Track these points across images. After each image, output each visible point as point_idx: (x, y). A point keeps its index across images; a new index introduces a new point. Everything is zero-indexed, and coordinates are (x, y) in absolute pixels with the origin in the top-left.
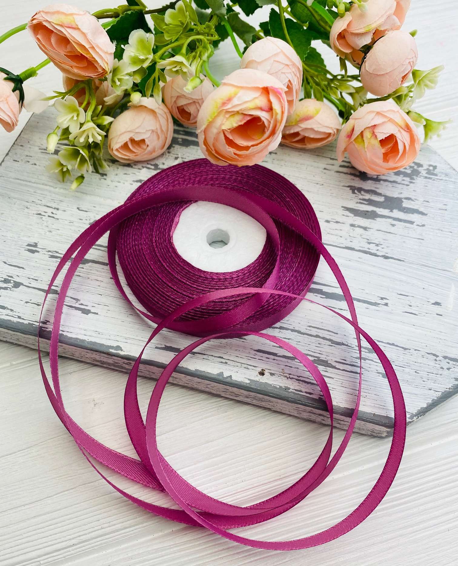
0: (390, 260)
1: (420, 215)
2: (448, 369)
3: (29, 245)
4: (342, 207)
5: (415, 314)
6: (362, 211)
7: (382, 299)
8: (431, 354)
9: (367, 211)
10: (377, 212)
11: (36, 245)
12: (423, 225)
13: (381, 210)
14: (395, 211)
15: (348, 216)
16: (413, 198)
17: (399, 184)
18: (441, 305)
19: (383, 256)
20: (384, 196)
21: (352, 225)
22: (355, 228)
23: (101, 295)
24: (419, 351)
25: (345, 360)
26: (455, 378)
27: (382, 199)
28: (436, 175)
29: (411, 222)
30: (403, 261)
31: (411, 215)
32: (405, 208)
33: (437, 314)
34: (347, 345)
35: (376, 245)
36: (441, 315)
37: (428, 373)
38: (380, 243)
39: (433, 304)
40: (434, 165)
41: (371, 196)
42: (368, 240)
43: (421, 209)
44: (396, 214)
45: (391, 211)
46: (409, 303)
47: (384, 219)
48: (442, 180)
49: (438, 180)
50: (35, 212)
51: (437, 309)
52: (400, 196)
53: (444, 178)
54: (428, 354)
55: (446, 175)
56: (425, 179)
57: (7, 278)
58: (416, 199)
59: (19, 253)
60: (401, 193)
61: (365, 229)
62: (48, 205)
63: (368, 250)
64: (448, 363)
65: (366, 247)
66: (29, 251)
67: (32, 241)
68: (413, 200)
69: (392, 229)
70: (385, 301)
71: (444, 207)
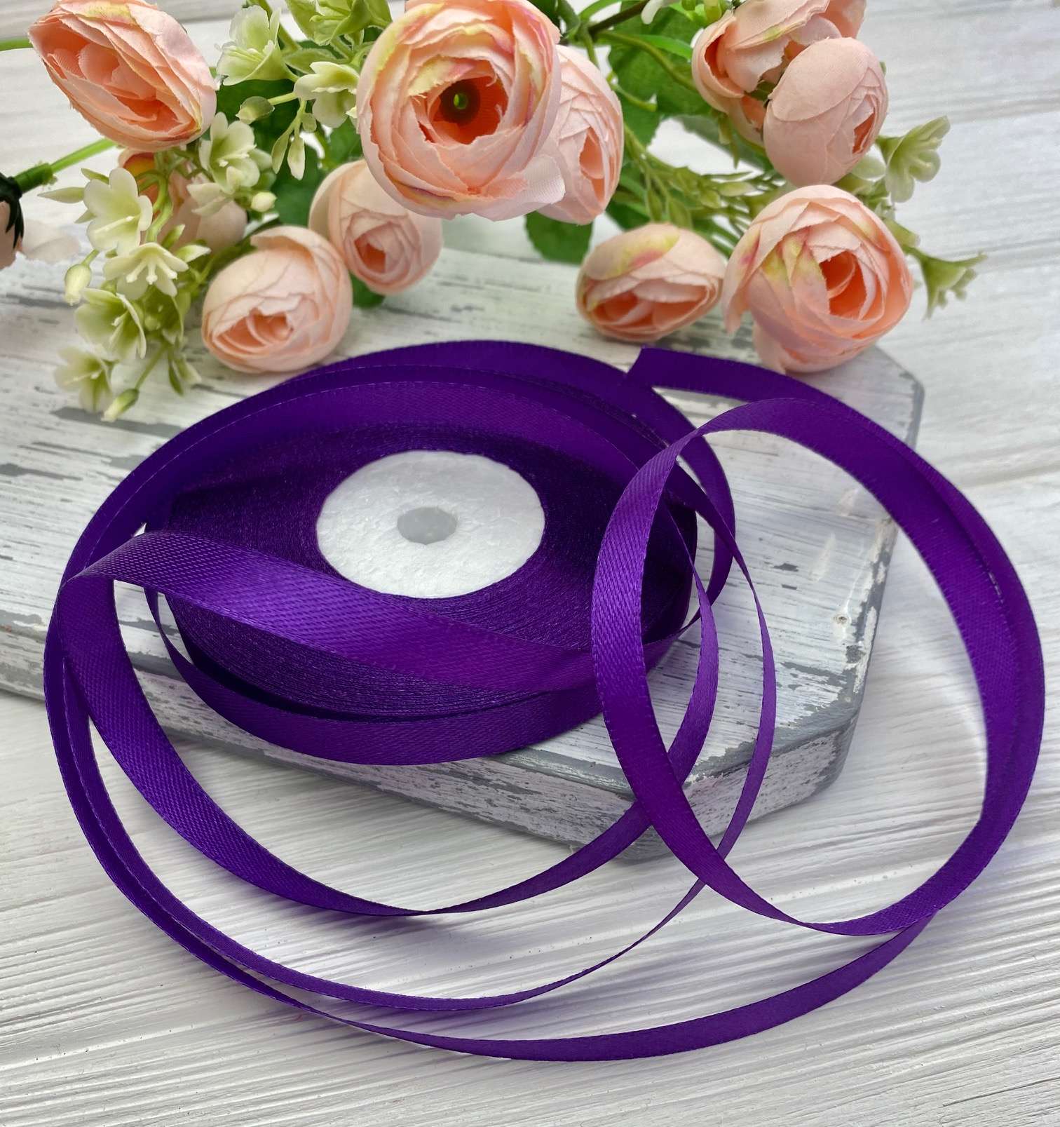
2: (793, 687)
8: (756, 657)
18: (797, 571)
23: (31, 528)
24: (727, 649)
26: (805, 705)
33: (784, 586)
36: (794, 588)
39: (776, 567)
51: (788, 578)
54: (750, 657)
64: (795, 676)
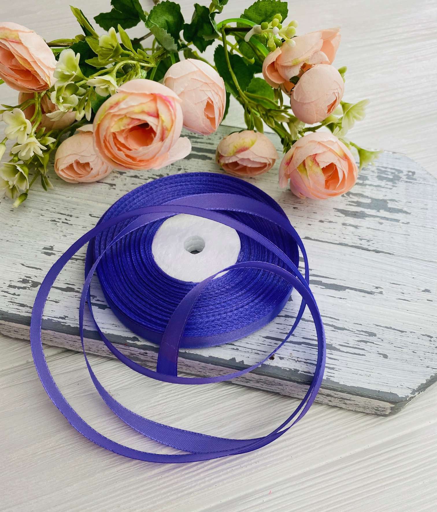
0: (381, 253)
1: (404, 214)
3: (45, 248)
4: (334, 209)
5: (408, 301)
6: (351, 212)
7: (377, 288)
8: (426, 335)
9: (357, 212)
10: (366, 212)
11: (51, 248)
12: (408, 223)
13: (369, 210)
14: (382, 211)
15: (340, 217)
16: (397, 199)
17: (383, 187)
18: (431, 292)
19: (373, 251)
20: (370, 198)
21: (344, 224)
22: (347, 227)
24: (414, 332)
25: (348, 344)
27: (369, 201)
28: (415, 180)
29: (397, 220)
30: (393, 254)
31: (396, 214)
32: (390, 208)
34: (348, 330)
35: (367, 241)
37: (424, 353)
38: (371, 239)
39: (423, 291)
40: (413, 171)
41: (359, 198)
42: (360, 236)
43: (405, 209)
44: (383, 213)
45: (378, 211)
46: (401, 291)
47: (372, 218)
48: (421, 183)
49: (417, 184)
50: (50, 219)
51: (427, 296)
52: (385, 198)
53: (423, 182)
54: (423, 335)
55: (424, 179)
56: (406, 184)
57: (25, 278)
58: (399, 201)
59: (36, 256)
60: (386, 196)
61: (356, 227)
62: (62, 212)
63: (360, 245)
65: (358, 243)
66: (46, 253)
67: (48, 244)
68: (396, 201)
69: (380, 227)
70: (379, 290)
71: (425, 207)
